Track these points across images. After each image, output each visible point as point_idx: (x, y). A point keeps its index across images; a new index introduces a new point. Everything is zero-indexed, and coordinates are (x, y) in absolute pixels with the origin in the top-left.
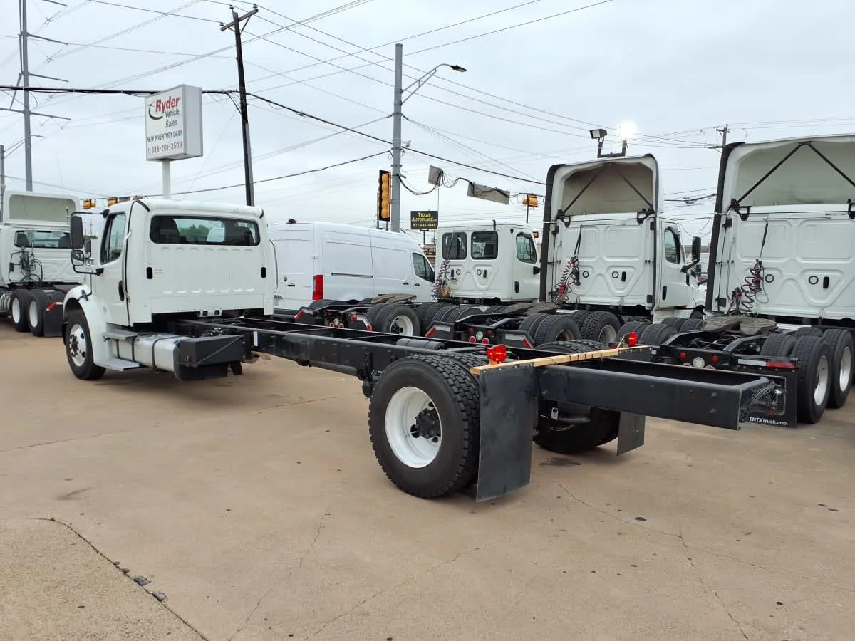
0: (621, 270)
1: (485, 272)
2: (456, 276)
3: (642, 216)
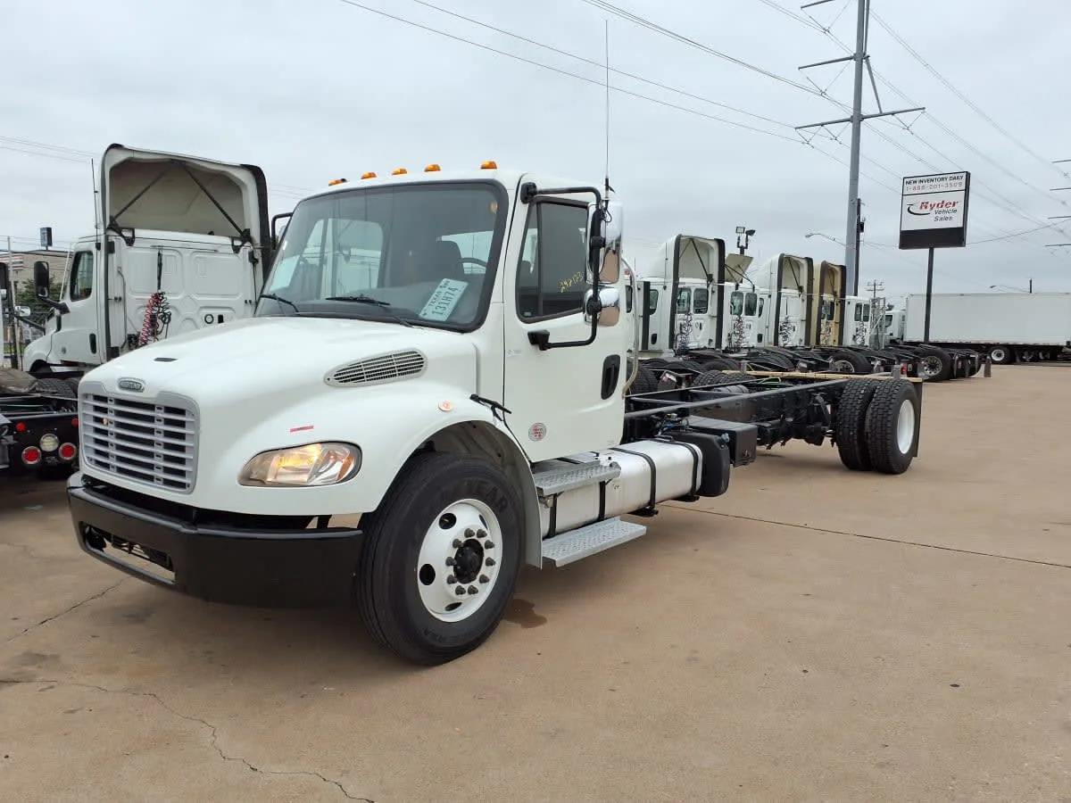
0: (216, 313)
3: (237, 243)
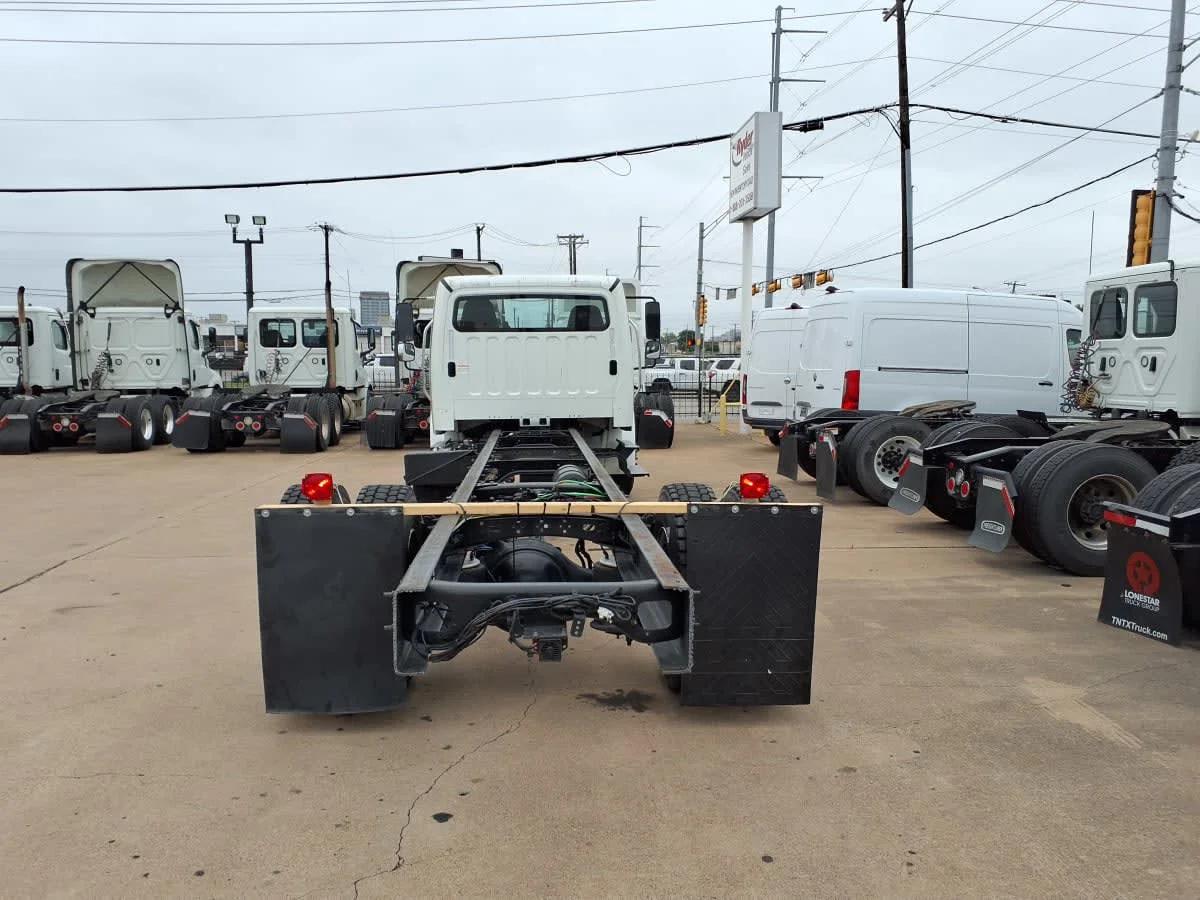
1: (1154, 360)
2: (1109, 370)
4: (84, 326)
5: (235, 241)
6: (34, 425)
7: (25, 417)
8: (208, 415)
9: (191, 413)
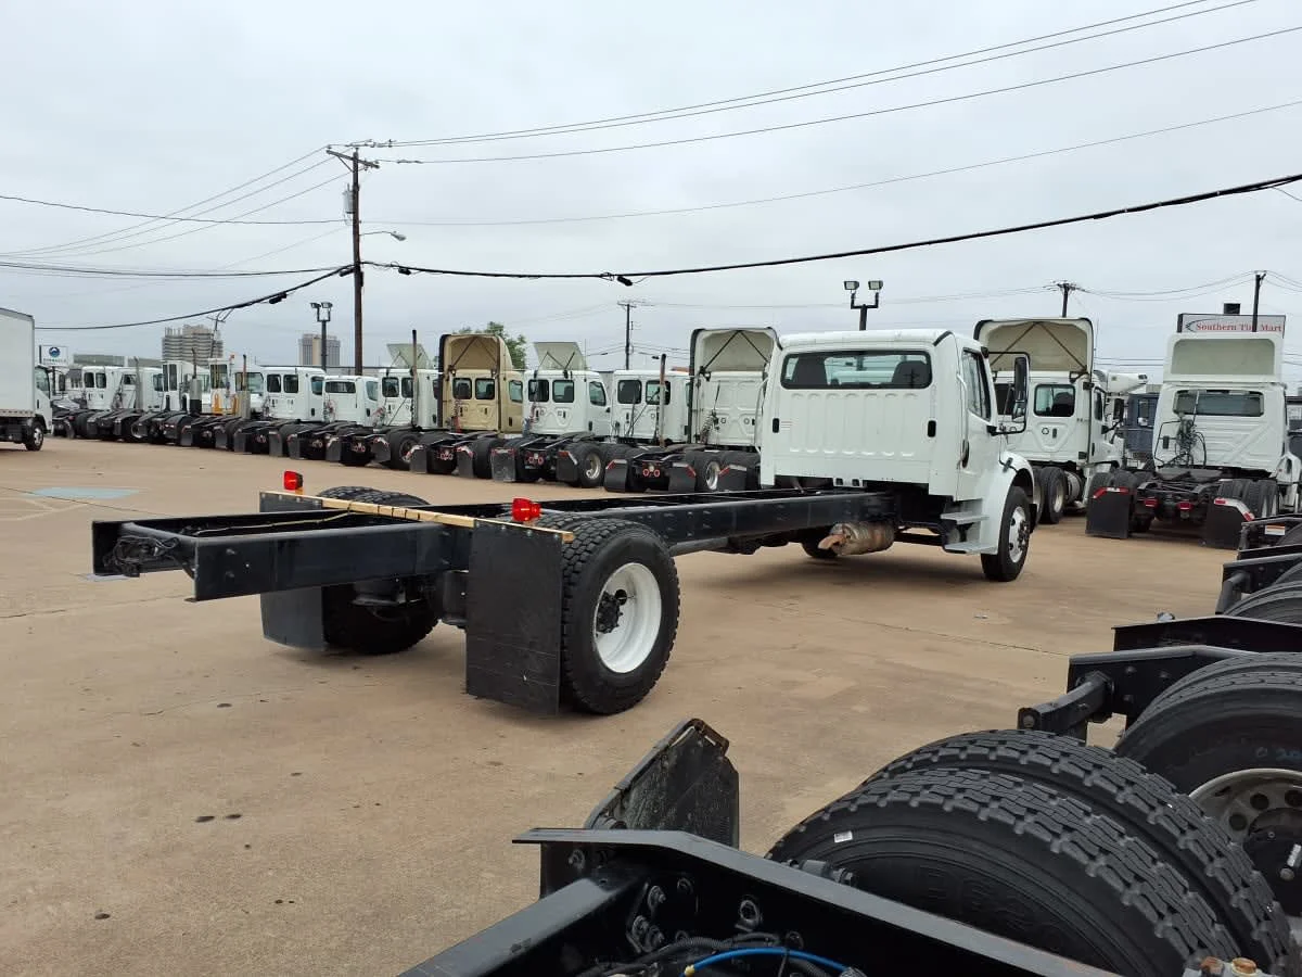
4: (701, 388)
5: (853, 307)
6: (631, 471)
7: (624, 462)
8: (745, 469)
9: (733, 467)
